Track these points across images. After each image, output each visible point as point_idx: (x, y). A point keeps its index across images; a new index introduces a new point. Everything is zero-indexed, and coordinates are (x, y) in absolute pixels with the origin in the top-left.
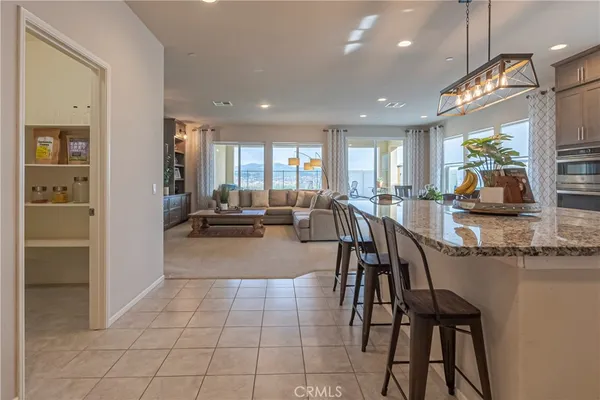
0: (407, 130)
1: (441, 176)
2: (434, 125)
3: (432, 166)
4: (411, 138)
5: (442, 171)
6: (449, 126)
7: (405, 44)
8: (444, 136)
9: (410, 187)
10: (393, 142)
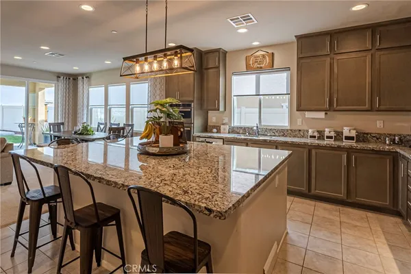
0: (59, 76)
1: (87, 114)
2: (82, 75)
3: (79, 106)
4: (62, 84)
5: (87, 111)
6: (93, 78)
7: (87, 8)
8: (90, 85)
9: (63, 124)
10: (40, 84)
